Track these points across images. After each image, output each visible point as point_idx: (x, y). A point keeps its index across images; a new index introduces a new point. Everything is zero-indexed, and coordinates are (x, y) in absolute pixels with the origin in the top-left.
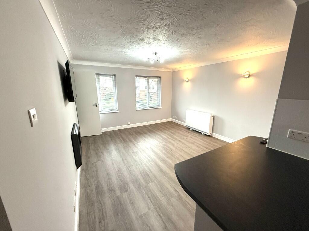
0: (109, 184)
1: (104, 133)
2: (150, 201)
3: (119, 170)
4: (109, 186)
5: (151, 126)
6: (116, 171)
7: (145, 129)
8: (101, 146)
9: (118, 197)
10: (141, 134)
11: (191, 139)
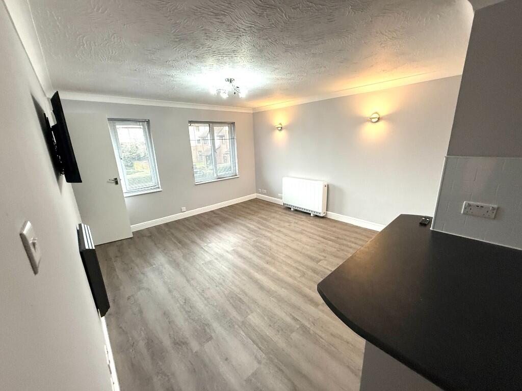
0: (172, 333)
1: (138, 234)
2: (257, 348)
3: (185, 300)
4: (172, 336)
5: (225, 211)
6: (181, 305)
7: (215, 217)
8: (138, 261)
9: (196, 355)
10: (210, 226)
11: (296, 225)
